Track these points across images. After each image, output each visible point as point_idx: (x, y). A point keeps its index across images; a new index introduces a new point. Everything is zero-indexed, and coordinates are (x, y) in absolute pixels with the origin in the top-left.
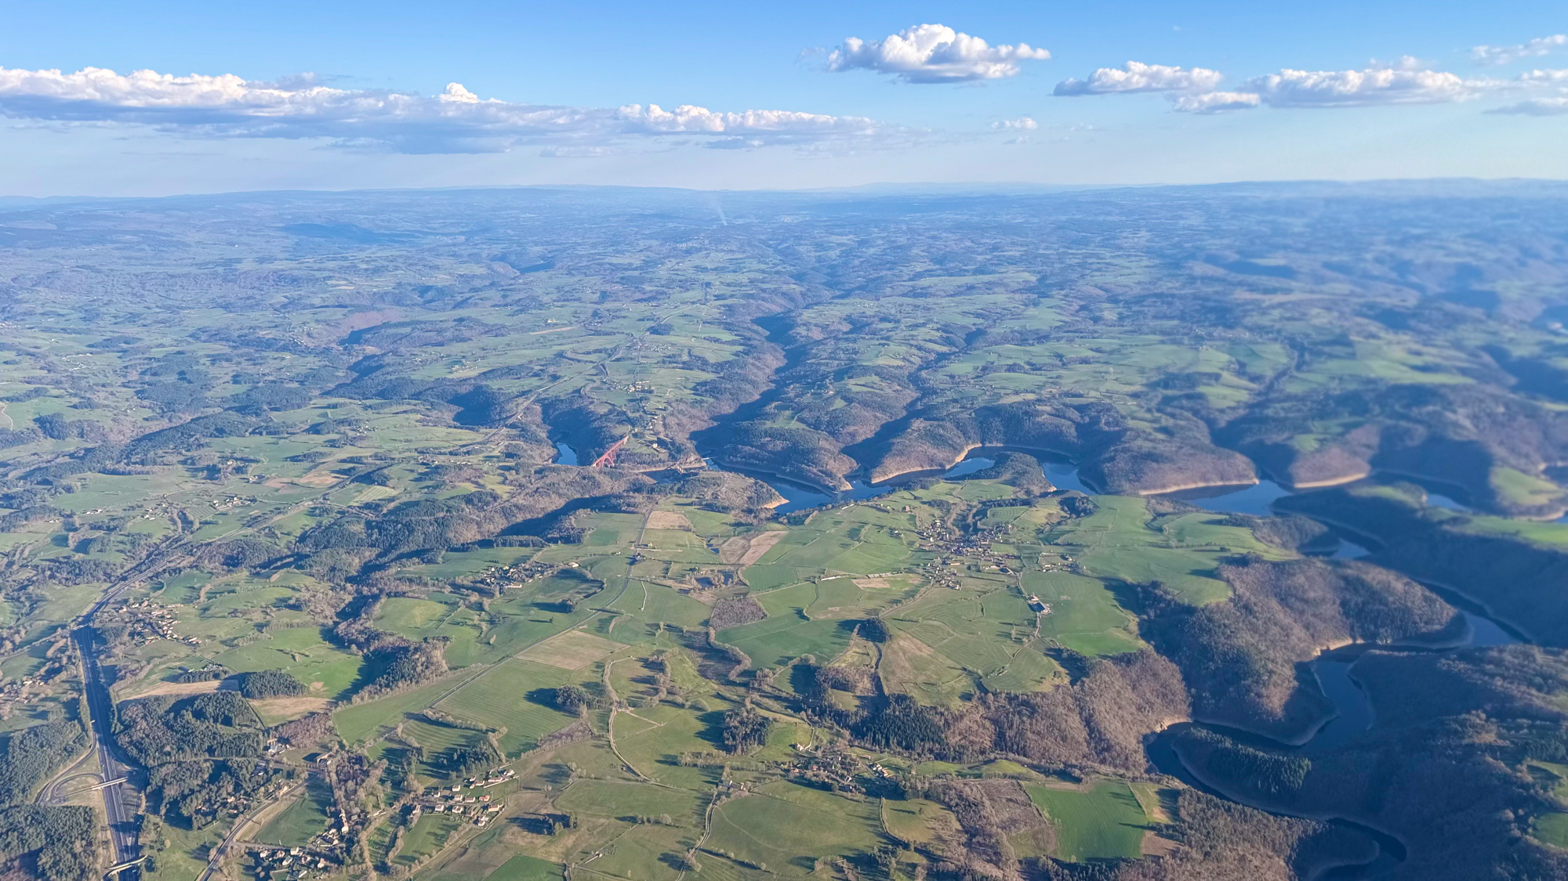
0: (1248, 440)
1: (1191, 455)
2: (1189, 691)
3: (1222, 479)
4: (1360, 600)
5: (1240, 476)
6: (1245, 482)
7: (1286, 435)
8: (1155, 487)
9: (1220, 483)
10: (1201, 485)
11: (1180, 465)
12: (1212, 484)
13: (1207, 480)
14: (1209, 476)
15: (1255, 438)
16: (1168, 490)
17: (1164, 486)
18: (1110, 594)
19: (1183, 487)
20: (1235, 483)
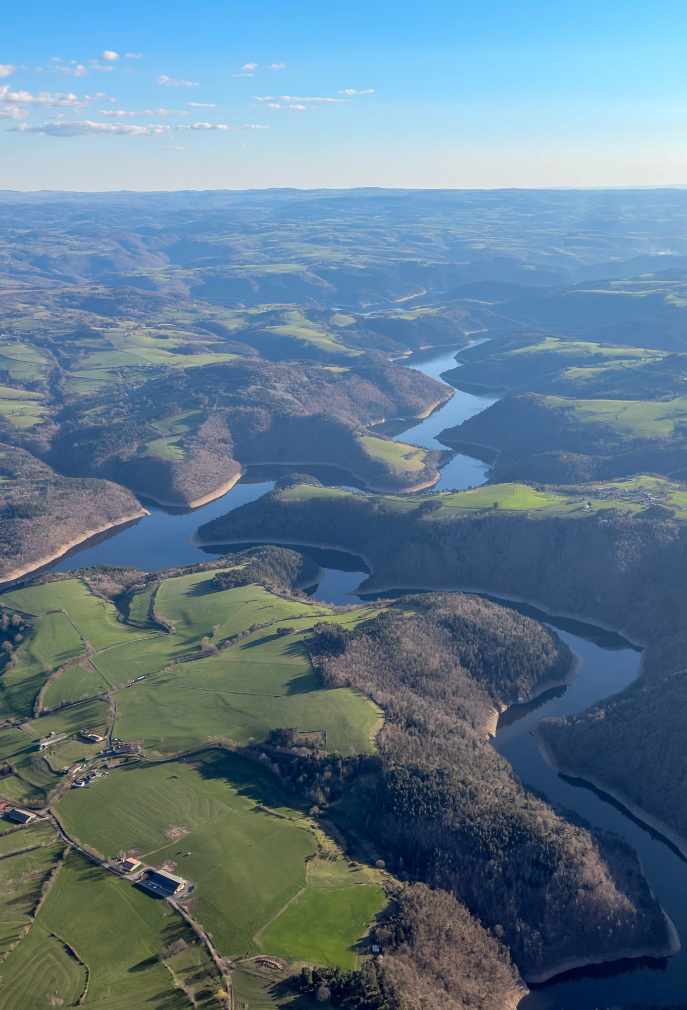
0: (100, 461)
1: (62, 496)
2: (494, 935)
3: (110, 519)
4: (475, 647)
5: (128, 510)
6: (136, 516)
7: (136, 445)
8: (43, 555)
9: (110, 525)
10: (91, 534)
11: (57, 514)
12: (102, 529)
13: (94, 526)
14: (95, 518)
15: (107, 456)
16: (60, 554)
17: (53, 550)
18: (222, 786)
19: (73, 544)
20: (125, 520)
